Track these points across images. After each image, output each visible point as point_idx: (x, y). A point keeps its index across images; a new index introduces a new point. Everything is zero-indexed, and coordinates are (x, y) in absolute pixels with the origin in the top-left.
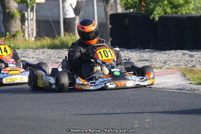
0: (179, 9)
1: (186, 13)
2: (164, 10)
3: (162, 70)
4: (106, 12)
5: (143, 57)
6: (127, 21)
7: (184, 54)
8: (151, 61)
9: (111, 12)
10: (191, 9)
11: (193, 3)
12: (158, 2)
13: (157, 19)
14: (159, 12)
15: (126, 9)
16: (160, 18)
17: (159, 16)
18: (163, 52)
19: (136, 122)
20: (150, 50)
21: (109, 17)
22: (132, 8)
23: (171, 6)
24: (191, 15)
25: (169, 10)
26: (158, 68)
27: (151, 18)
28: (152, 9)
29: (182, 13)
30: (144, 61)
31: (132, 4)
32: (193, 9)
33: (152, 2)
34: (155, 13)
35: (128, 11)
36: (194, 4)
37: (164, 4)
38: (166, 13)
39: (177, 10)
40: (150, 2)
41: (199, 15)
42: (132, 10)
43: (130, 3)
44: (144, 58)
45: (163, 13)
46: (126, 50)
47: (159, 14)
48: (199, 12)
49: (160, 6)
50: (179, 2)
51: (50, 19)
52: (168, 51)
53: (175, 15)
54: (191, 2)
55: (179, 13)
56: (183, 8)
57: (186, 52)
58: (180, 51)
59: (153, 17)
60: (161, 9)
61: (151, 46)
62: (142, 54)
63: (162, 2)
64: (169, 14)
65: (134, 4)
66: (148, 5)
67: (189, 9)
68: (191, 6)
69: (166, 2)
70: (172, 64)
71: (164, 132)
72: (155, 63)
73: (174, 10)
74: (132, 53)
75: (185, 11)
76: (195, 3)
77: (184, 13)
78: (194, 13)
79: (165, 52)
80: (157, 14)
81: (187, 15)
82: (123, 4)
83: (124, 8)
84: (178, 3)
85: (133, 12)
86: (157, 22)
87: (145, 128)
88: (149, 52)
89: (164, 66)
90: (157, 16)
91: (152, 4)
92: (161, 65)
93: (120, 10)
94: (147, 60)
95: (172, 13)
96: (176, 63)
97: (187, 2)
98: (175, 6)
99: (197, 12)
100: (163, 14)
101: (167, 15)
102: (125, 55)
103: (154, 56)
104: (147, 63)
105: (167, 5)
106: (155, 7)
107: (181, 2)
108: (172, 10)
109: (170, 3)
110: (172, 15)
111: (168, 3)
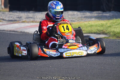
8: (34, 18)
20: (33, 12)
26: (38, 22)
44: (30, 17)
61: (33, 9)
62: (28, 14)
72: (36, 19)
79: (42, 13)
102: (18, 15)
103: (36, 15)
104: (32, 20)
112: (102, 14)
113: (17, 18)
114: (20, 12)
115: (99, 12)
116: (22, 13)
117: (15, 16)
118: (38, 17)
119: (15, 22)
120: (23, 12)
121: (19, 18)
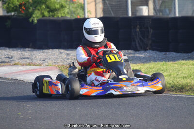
0: (55, 12)
1: (62, 16)
2: (42, 14)
3: (41, 67)
5: (24, 55)
6: (8, 23)
7: (61, 53)
8: (32, 59)
10: (66, 13)
11: (68, 7)
12: (36, 6)
13: (36, 21)
14: (38, 15)
15: (8, 12)
16: (38, 21)
17: (38, 19)
18: (42, 51)
19: (20, 113)
20: (30, 49)
22: (13, 11)
23: (48, 10)
24: (66, 18)
25: (46, 14)
26: (38, 65)
27: (31, 21)
28: (31, 12)
29: (58, 17)
30: (25, 58)
31: (13, 8)
32: (68, 13)
33: (31, 6)
34: (34, 16)
35: (9, 14)
36: (69, 9)
37: (42, 8)
38: (44, 16)
39: (53, 14)
40: (29, 6)
41: (73, 18)
42: (13, 14)
43: (11, 6)
44: (25, 57)
46: (8, 49)
47: (37, 17)
48: (73, 16)
49: (39, 10)
50: (55, 6)
52: (46, 50)
53: (51, 18)
54: (65, 7)
55: (55, 17)
56: (59, 12)
57: (62, 51)
58: (57, 50)
59: (32, 20)
60: (39, 12)
61: (31, 45)
62: (23, 52)
64: (46, 17)
65: (15, 8)
66: (27, 9)
67: (64, 13)
68: (66, 10)
69: (44, 6)
70: (50, 62)
71: (45, 122)
72: (35, 61)
73: (51, 13)
74: (13, 52)
75: (61, 15)
76: (69, 7)
77: (60, 16)
78: (69, 17)
79: (44, 51)
80: (36, 16)
81: (62, 18)
82: (5, 8)
83: (6, 12)
85: (14, 15)
86: (36, 24)
87: (29, 119)
88: (29, 51)
89: (43, 63)
90: (35, 19)
91: (31, 8)
92: (40, 62)
94: (28, 58)
95: (50, 16)
96: (54, 61)
97: (62, 7)
98: (52, 10)
99: (71, 15)
100: (41, 17)
101: (45, 18)
102: (7, 53)
103: (34, 54)
104: (28, 61)
105: (45, 9)
106: (34, 10)
107: (58, 6)
108: (49, 13)
109: (48, 7)
110: (49, 18)
111: (46, 7)
112: (134, 54)
113: (6, 57)
114: (11, 49)
115: (129, 51)
116: (13, 50)
117: (2, 55)
118: (37, 57)
119: (3, 64)
120: (15, 49)
121: (9, 57)
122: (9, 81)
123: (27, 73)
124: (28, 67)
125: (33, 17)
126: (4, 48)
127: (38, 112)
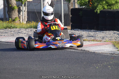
0: (112, 6)
1: (116, 9)
2: (103, 7)
3: (101, 43)
4: (69, 7)
5: (90, 34)
6: (81, 13)
7: (115, 33)
8: (95, 37)
9: (72, 8)
12: (99, 2)
13: (99, 12)
14: (100, 8)
15: (81, 6)
18: (102, 32)
21: (70, 10)
22: (84, 5)
23: (107, 4)
25: (106, 7)
26: (99, 41)
27: (95, 12)
28: (96, 6)
29: (114, 9)
30: (90, 36)
33: (96, 2)
35: (82, 7)
38: (104, 9)
40: (95, 2)
42: (84, 7)
43: (83, 2)
45: (102, 9)
46: (80, 30)
47: (100, 9)
51: (36, 11)
52: (105, 31)
53: (109, 10)
55: (112, 9)
56: (115, 6)
57: (116, 32)
58: (112, 31)
59: (97, 11)
60: (101, 6)
61: (95, 28)
62: (90, 32)
63: (102, 2)
64: (106, 9)
65: (85, 3)
66: (93, 4)
69: (104, 2)
70: (107, 39)
73: (109, 7)
74: (83, 32)
81: (117, 10)
82: (79, 3)
83: (79, 5)
84: (111, 3)
85: (84, 8)
86: (99, 14)
88: (94, 31)
89: (102, 40)
92: (101, 39)
93: (77, 6)
94: (92, 36)
95: (108, 9)
96: (109, 38)
97: (117, 2)
98: (110, 5)
101: (105, 10)
105: (105, 4)
106: (98, 5)
107: (114, 2)
108: (108, 7)
109: (107, 3)
110: (108, 10)
111: (105, 3)
114: (82, 30)
118: (99, 36)
120: (85, 30)
122: (79, 51)
123: (91, 46)
124: (93, 42)
125: (97, 9)
126: (77, 29)
127: (98, 72)
